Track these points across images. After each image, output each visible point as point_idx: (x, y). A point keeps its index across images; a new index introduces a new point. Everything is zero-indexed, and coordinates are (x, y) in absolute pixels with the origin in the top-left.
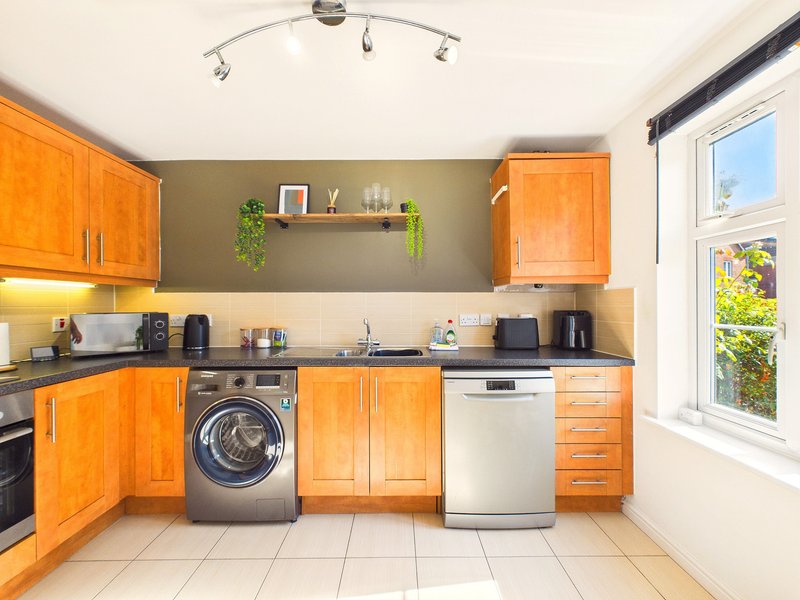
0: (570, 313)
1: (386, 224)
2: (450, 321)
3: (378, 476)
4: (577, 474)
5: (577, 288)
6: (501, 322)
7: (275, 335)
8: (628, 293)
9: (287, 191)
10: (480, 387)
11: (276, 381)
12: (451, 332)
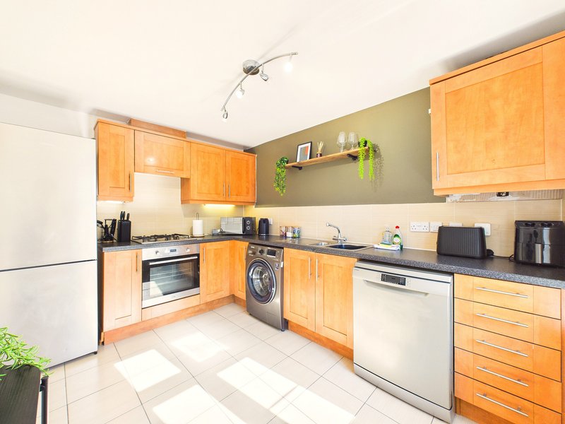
0: (545, 224)
1: (354, 157)
2: (397, 227)
3: (319, 322)
4: (488, 389)
7: (294, 231)
9: (301, 148)
10: (376, 278)
11: (275, 253)
12: (396, 236)
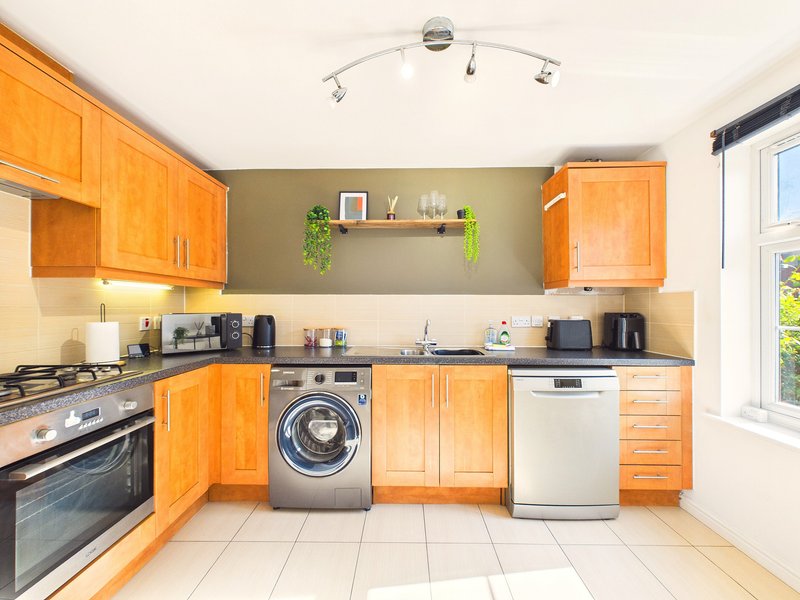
0: (622, 315)
1: (441, 229)
2: (504, 323)
3: (447, 469)
4: (639, 469)
5: (625, 291)
6: (555, 324)
7: (337, 335)
8: (688, 297)
9: (347, 198)
10: (549, 384)
11: (353, 377)
12: (505, 333)
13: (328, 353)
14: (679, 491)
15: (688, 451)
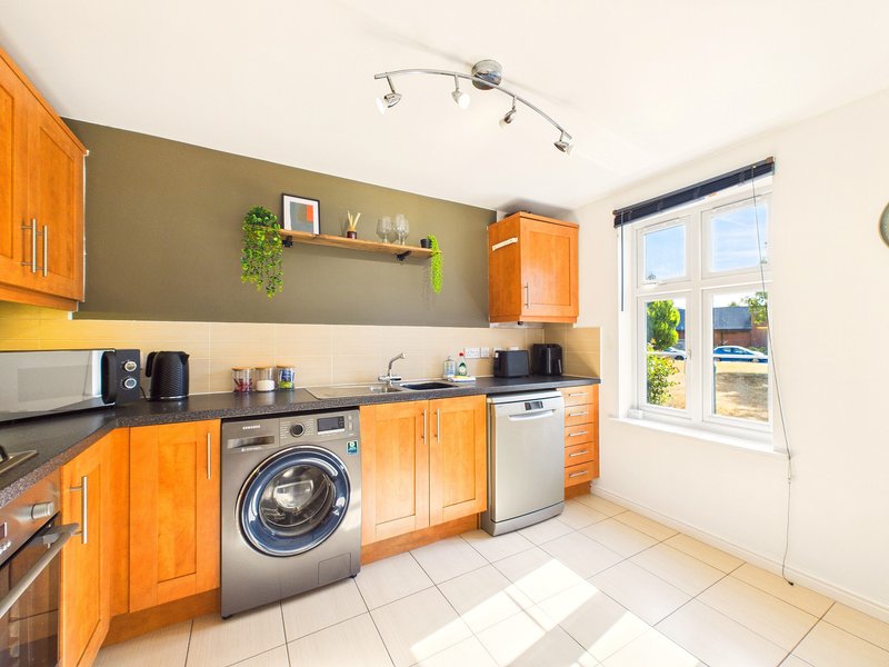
0: (546, 346)
1: (402, 256)
2: (461, 355)
3: (436, 506)
4: (572, 469)
5: (545, 326)
6: (503, 354)
7: (281, 374)
8: (596, 331)
9: (292, 204)
11: (340, 424)
12: (463, 364)
13: (270, 399)
14: (590, 482)
15: (597, 449)
